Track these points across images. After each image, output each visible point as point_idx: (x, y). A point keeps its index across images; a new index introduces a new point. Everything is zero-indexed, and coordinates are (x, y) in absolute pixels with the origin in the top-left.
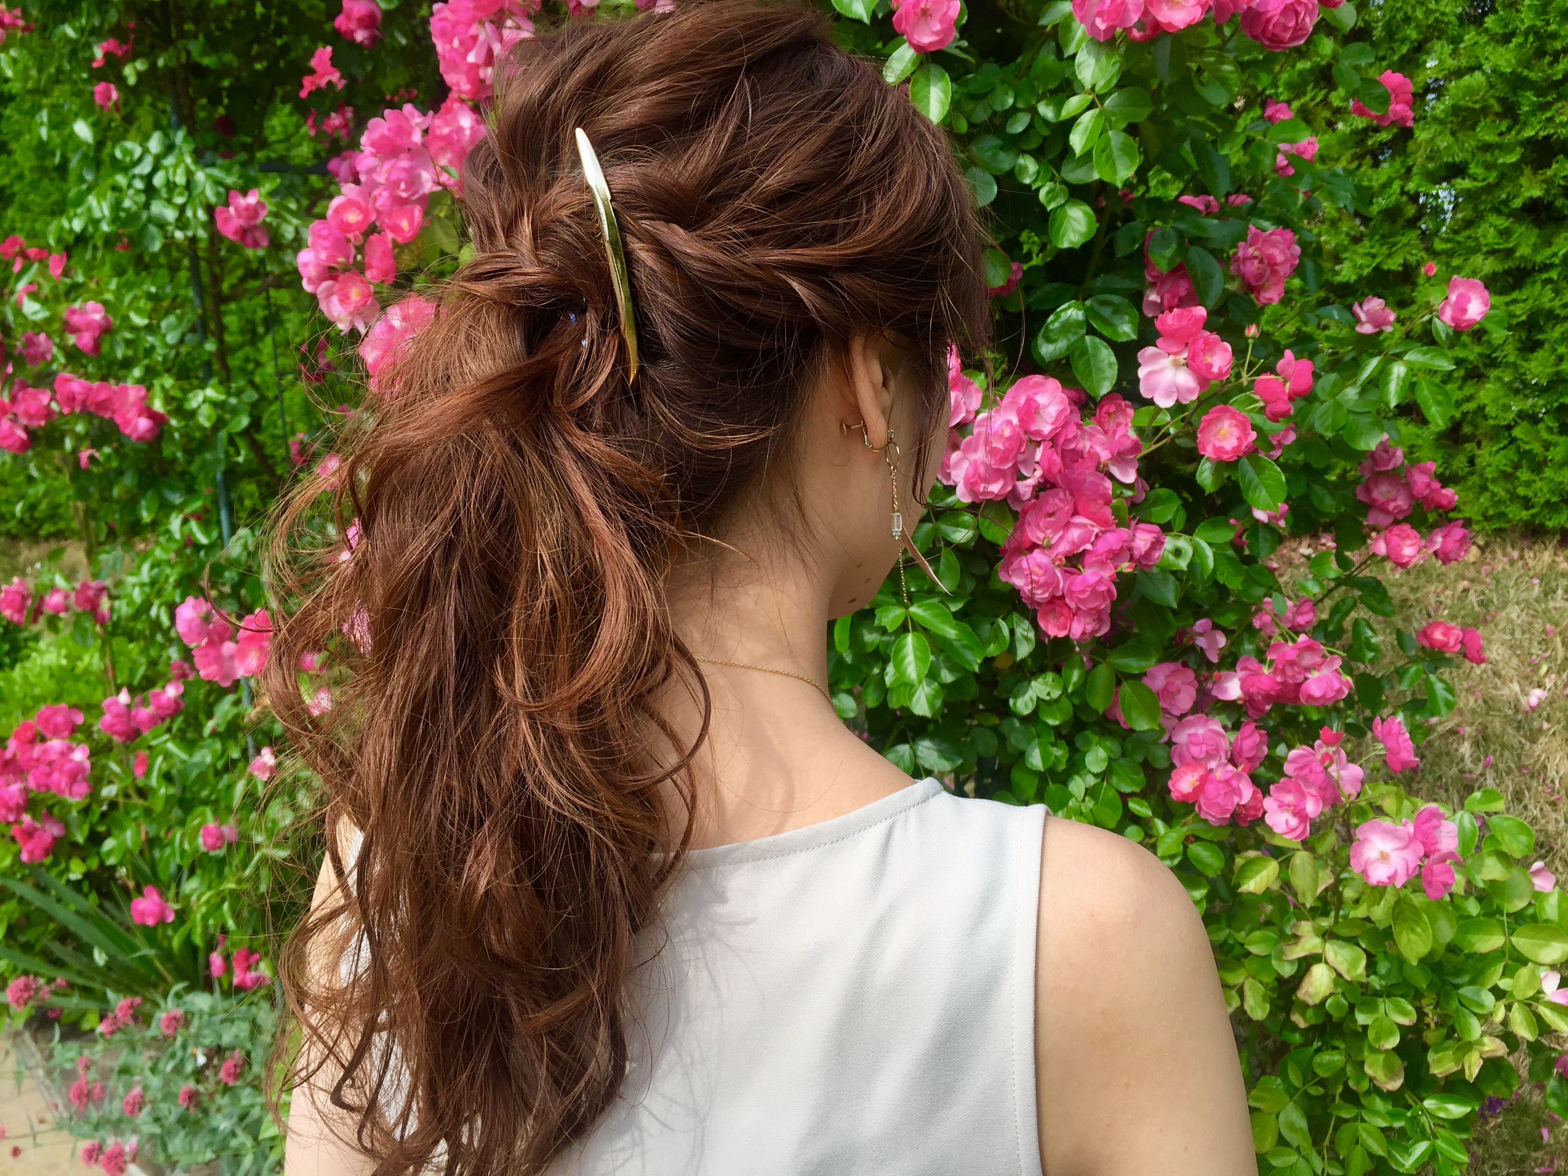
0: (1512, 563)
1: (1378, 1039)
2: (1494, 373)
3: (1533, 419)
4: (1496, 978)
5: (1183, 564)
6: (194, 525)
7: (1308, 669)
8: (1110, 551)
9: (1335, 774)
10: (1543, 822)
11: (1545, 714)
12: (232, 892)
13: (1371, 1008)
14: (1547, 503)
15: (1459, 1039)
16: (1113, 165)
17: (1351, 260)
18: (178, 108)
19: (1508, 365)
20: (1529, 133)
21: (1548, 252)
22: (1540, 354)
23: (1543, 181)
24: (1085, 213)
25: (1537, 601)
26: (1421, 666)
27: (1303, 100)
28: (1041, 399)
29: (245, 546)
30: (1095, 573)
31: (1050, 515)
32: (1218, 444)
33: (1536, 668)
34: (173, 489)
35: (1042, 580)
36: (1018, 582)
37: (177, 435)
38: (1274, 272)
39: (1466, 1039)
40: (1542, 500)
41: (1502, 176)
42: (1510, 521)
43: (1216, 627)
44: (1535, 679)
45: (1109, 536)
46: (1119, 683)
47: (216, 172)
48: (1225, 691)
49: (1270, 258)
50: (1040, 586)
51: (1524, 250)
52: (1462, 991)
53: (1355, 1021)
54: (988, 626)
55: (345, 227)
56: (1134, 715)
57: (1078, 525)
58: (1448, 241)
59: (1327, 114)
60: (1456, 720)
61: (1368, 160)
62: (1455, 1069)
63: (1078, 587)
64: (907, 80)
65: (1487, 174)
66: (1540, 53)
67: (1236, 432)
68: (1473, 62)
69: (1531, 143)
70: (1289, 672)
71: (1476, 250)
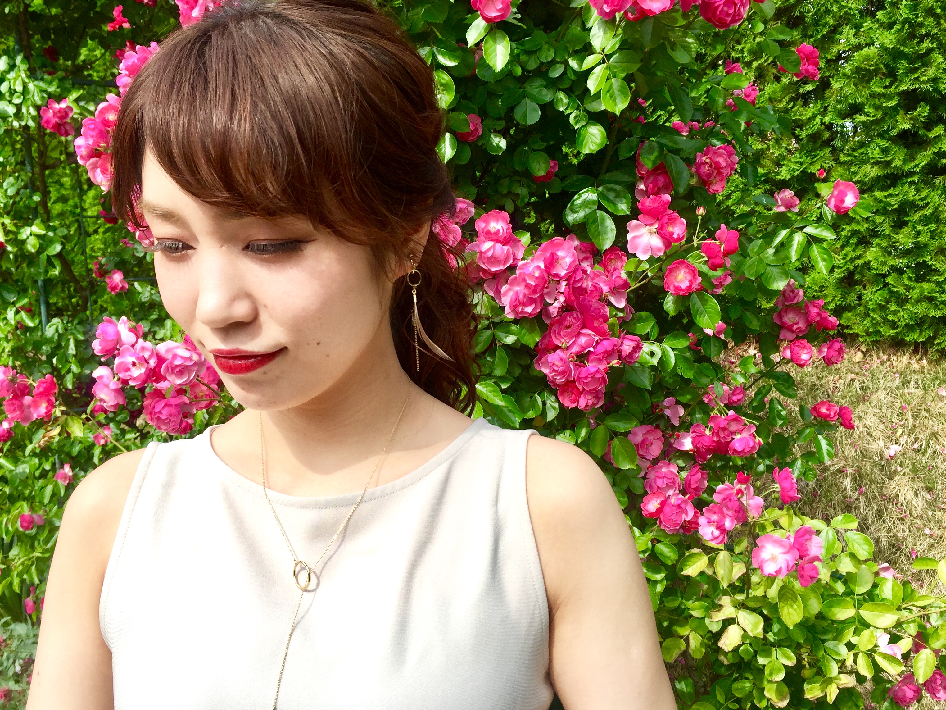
0: (883, 363)
1: (771, 674)
2: (876, 241)
3: (900, 271)
4: (849, 636)
5: (655, 361)
6: (23, 314)
7: (734, 433)
8: (606, 352)
9: (745, 503)
10: (895, 531)
11: (899, 461)
12: (38, 558)
13: (768, 654)
14: (907, 325)
15: (824, 676)
16: (614, 101)
17: (787, 166)
18: (19, 41)
19: (884, 236)
20: (903, 88)
21: (913, 164)
22: (905, 230)
23: (911, 119)
24: (599, 131)
25: (897, 388)
26: (813, 429)
27: (760, 62)
28: (560, 253)
29: (57, 330)
30: (595, 366)
31: (568, 327)
32: (677, 284)
33: (894, 431)
34: (9, 291)
35: (560, 369)
36: (545, 371)
37: (11, 256)
38: (719, 173)
39: (829, 676)
40: (904, 324)
41: (885, 114)
42: (882, 336)
43: (678, 402)
44: (894, 438)
45: (605, 342)
46: (611, 439)
47: (41, 84)
48: (682, 444)
49: (717, 164)
50: (559, 374)
51: (897, 163)
52: (827, 644)
53: (758, 662)
54: (529, 399)
55: (106, 123)
56: (620, 458)
57: (585, 335)
58: (849, 155)
59: (774, 71)
60: (843, 463)
61: (800, 102)
62: (821, 695)
63: (583, 375)
64: (482, 40)
65: (876, 112)
66: (912, 36)
67: (689, 277)
68: (868, 41)
69: (902, 94)
70: (722, 434)
71: (866, 162)
